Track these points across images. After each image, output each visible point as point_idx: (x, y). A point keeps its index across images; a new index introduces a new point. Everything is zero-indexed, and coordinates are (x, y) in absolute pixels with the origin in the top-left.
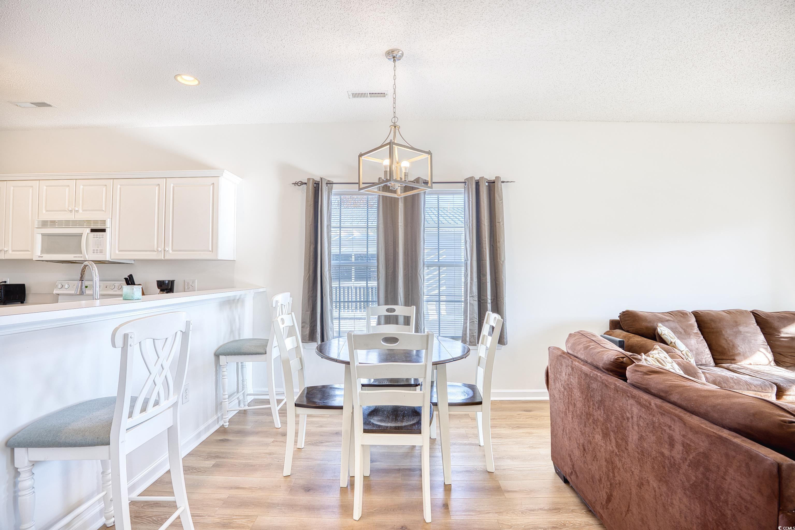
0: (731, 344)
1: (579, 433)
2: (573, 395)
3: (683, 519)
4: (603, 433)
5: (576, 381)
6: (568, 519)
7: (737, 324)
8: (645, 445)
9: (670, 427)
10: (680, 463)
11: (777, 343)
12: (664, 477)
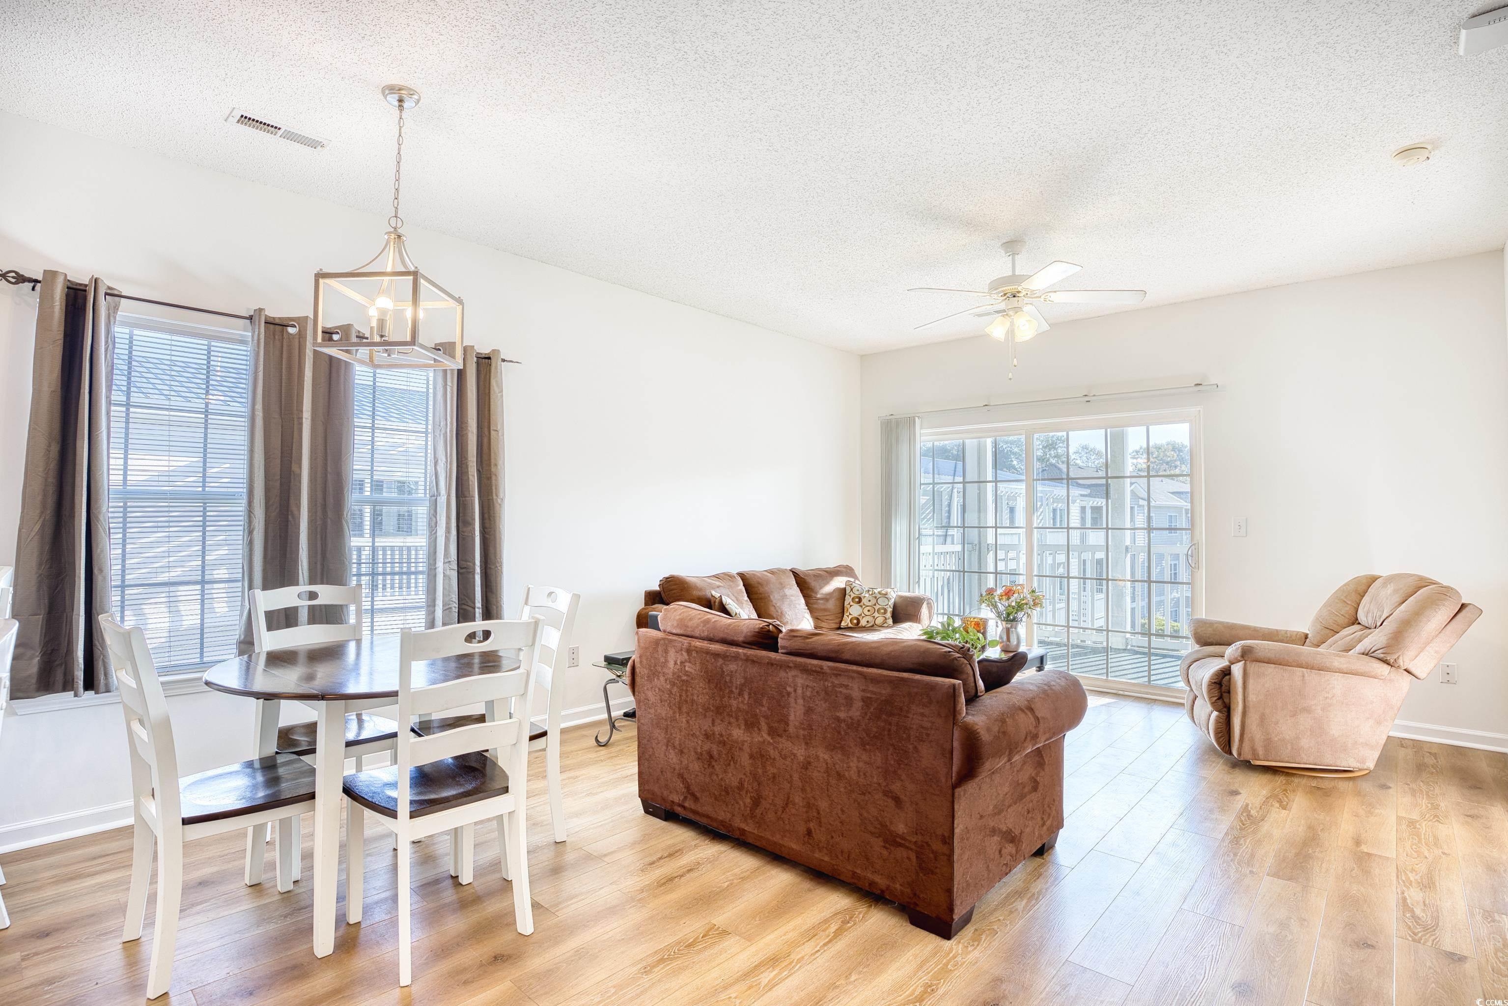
0: (779, 611)
1: (701, 737)
2: (690, 688)
3: (862, 776)
4: (746, 724)
5: (698, 667)
6: (698, 856)
7: (782, 586)
8: (814, 717)
9: (846, 686)
10: (859, 721)
11: (815, 606)
12: (839, 743)
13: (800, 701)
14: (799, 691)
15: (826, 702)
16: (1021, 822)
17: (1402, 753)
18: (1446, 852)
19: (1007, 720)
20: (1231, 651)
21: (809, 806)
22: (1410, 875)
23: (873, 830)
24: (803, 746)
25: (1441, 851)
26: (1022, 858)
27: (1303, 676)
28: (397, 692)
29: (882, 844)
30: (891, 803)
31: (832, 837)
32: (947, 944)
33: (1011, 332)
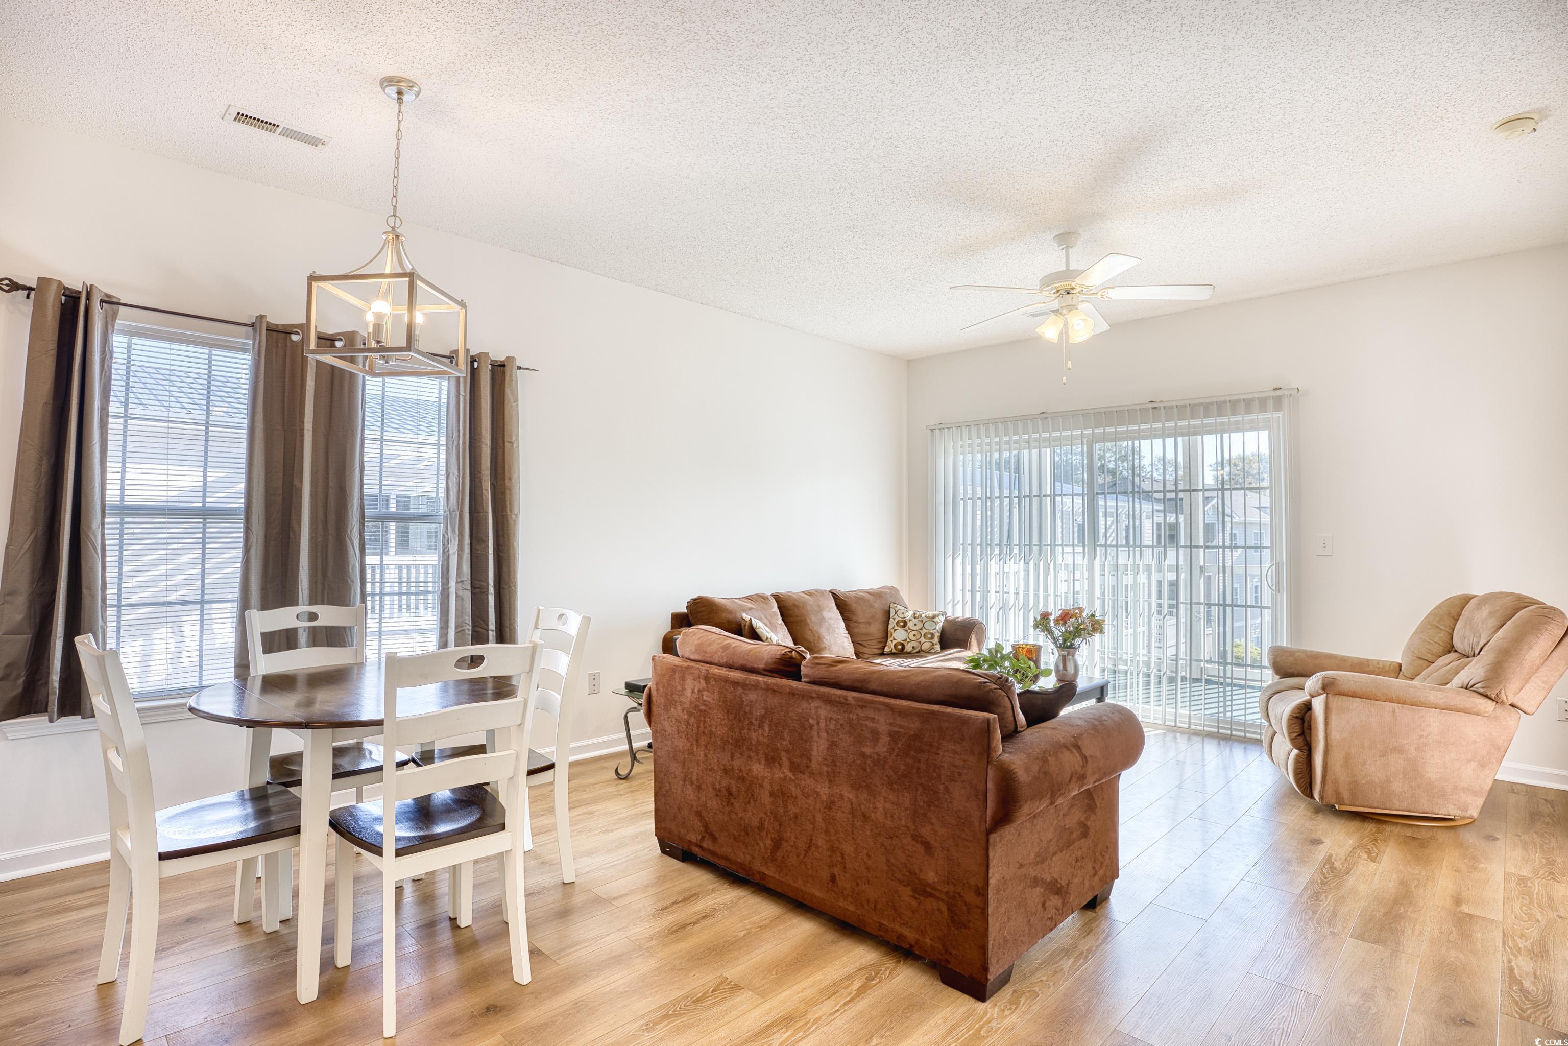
0: (817, 635)
1: (720, 773)
2: (709, 719)
3: (890, 819)
4: (767, 759)
5: (716, 696)
6: (715, 901)
7: (818, 608)
8: (838, 752)
9: (873, 719)
10: (885, 757)
11: (856, 630)
12: (865, 781)
13: (824, 735)
14: (823, 724)
15: (850, 736)
16: (1069, 871)
17: (1512, 799)
18: (1562, 915)
19: (1049, 758)
20: (1312, 683)
21: (833, 849)
22: (1519, 941)
23: (900, 877)
24: (827, 784)
25: (1556, 914)
26: (1070, 911)
27: (1394, 712)
28: (382, 721)
29: (911, 893)
30: (921, 849)
31: (858, 885)
32: (981, 1006)
33: (1064, 333)
